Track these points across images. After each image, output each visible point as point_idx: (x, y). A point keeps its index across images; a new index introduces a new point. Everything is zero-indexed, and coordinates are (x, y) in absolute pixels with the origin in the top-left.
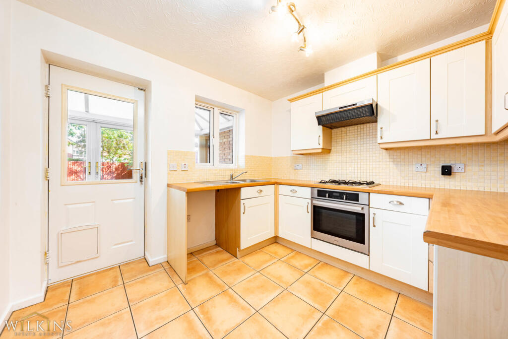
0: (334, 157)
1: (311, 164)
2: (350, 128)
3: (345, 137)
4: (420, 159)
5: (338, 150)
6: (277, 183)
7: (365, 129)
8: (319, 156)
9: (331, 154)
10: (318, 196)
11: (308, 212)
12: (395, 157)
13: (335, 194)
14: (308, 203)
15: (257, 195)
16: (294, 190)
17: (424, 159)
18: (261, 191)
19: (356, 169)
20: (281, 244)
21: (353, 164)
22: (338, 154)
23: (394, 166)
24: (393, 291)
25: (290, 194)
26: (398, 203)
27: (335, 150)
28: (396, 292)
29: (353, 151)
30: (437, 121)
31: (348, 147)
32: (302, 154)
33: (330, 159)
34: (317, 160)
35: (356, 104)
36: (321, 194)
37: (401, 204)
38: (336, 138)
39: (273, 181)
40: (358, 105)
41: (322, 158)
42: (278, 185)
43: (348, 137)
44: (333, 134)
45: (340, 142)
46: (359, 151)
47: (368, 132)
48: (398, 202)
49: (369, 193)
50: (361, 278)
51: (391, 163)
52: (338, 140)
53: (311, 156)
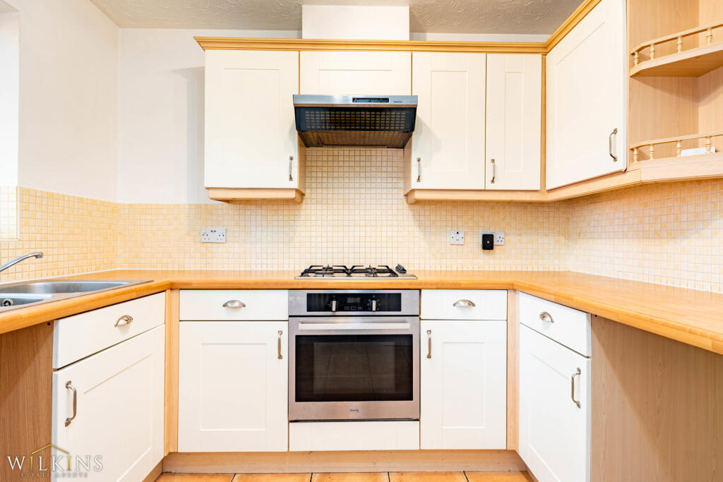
0: (310, 211)
1: (253, 229)
2: (346, 151)
3: (336, 169)
4: (456, 222)
5: (319, 196)
6: (172, 287)
7: (374, 159)
8: (275, 208)
9: (303, 206)
10: (308, 310)
11: (280, 357)
12: (422, 218)
13: (350, 300)
14: (281, 333)
15: (118, 335)
16: (233, 302)
17: (460, 223)
18: (129, 320)
19: (357, 239)
20: (181, 474)
21: (351, 229)
22: (319, 207)
23: (421, 234)
24: (456, 472)
25: (224, 314)
26: (467, 305)
27: (314, 196)
28: (460, 472)
29: (352, 201)
30: (493, 161)
31: (341, 191)
32: (227, 201)
33: (303, 218)
34: (270, 218)
35: (386, 100)
36: (319, 303)
37: (471, 304)
38: (314, 169)
39: (159, 281)
40: (391, 103)
41: (280, 213)
42: (175, 293)
43: (341, 169)
44: (309, 158)
45: (325, 180)
46: (363, 201)
47: (379, 164)
48: (464, 301)
49: (420, 290)
50: (402, 473)
51: (417, 229)
52: (320, 175)
53: (253, 207)
